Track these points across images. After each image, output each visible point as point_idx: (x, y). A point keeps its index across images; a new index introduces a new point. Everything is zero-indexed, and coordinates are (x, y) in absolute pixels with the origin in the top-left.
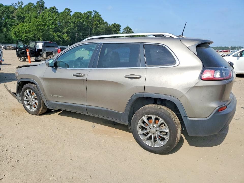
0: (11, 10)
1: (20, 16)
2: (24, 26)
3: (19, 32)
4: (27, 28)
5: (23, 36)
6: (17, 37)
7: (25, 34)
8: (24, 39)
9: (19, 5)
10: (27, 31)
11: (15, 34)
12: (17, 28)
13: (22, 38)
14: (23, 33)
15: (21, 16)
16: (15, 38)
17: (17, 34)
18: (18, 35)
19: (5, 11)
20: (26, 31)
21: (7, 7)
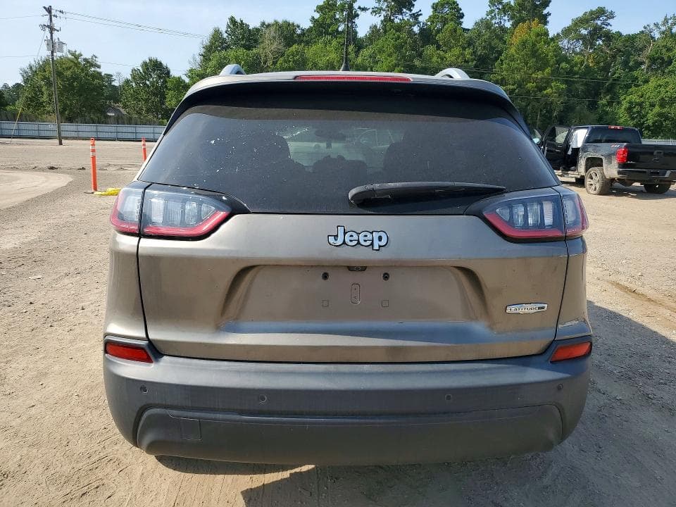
0: (639, 44)
1: (658, 58)
2: (660, 86)
3: (640, 104)
4: (667, 92)
5: (650, 116)
6: (633, 119)
7: (657, 109)
8: (651, 124)
9: (663, 28)
10: (667, 99)
11: (629, 109)
12: (640, 93)
13: (647, 120)
14: (653, 105)
15: (662, 59)
16: (626, 120)
17: (635, 110)
18: (638, 112)
19: (620, 51)
20: (663, 99)
21: (632, 38)
